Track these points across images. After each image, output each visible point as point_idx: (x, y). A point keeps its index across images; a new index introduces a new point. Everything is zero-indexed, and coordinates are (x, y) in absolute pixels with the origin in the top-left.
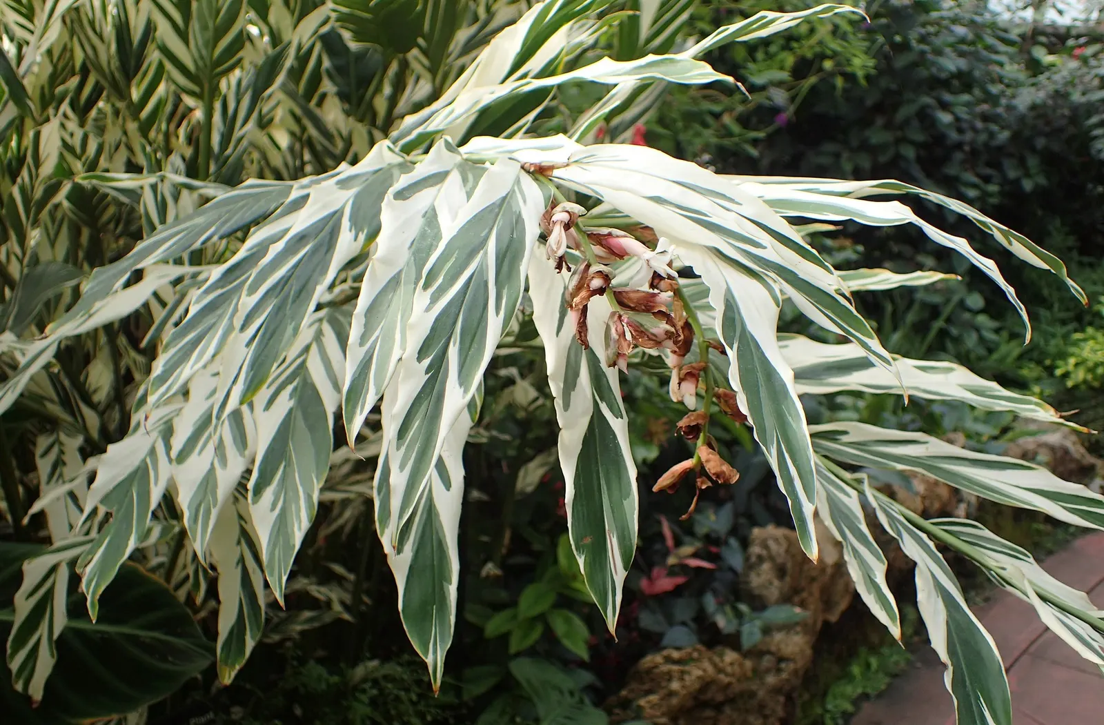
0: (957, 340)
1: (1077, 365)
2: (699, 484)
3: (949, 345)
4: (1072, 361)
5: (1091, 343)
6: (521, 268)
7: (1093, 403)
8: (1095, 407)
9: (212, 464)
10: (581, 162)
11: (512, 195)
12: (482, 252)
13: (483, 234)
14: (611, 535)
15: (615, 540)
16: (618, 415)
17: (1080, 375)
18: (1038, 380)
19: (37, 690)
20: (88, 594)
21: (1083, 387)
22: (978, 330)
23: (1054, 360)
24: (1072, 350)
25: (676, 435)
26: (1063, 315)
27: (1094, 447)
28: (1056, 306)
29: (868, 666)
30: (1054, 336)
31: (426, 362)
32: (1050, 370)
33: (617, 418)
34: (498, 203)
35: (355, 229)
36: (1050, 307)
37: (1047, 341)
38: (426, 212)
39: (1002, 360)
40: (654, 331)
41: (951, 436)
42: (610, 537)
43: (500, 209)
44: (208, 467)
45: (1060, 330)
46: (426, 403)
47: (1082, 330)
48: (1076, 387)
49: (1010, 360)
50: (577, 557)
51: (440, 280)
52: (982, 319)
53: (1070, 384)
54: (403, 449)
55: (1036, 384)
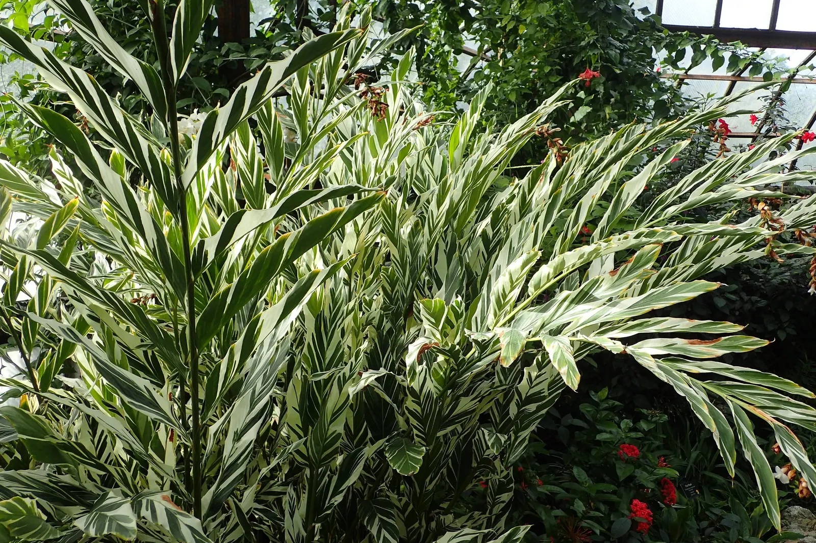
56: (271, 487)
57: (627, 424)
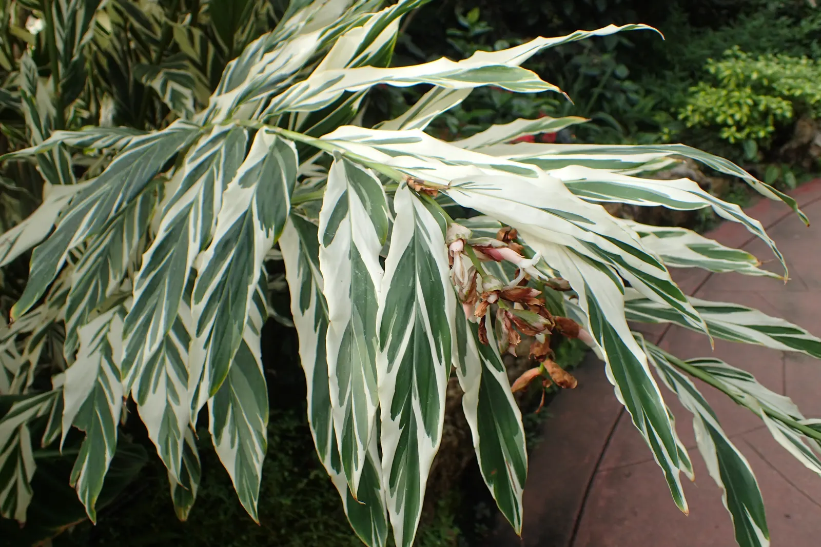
0: (610, 101)
1: (694, 111)
2: (544, 384)
3: (606, 105)
4: (690, 108)
5: (702, 94)
6: (445, 311)
7: (705, 137)
9: (167, 401)
10: (461, 188)
11: (418, 234)
12: (415, 303)
13: (410, 285)
14: (509, 465)
15: (512, 468)
16: (499, 369)
17: (697, 118)
18: (667, 123)
19: (21, 515)
20: (85, 503)
21: (698, 127)
22: (624, 91)
23: (677, 108)
24: (691, 100)
25: (529, 358)
26: (683, 74)
28: (677, 67)
29: (570, 346)
30: (676, 90)
31: (398, 418)
32: (675, 115)
33: (500, 371)
34: (411, 246)
35: (266, 227)
36: (672, 68)
37: (671, 94)
38: (350, 252)
39: (641, 110)
40: (535, 325)
42: (508, 466)
43: (414, 252)
44: (164, 405)
45: (681, 86)
46: (405, 453)
47: (695, 84)
48: (693, 127)
49: (647, 110)
50: (489, 487)
51: (390, 338)
52: (628, 84)
53: (689, 125)
54: (395, 494)
55: (666, 127)
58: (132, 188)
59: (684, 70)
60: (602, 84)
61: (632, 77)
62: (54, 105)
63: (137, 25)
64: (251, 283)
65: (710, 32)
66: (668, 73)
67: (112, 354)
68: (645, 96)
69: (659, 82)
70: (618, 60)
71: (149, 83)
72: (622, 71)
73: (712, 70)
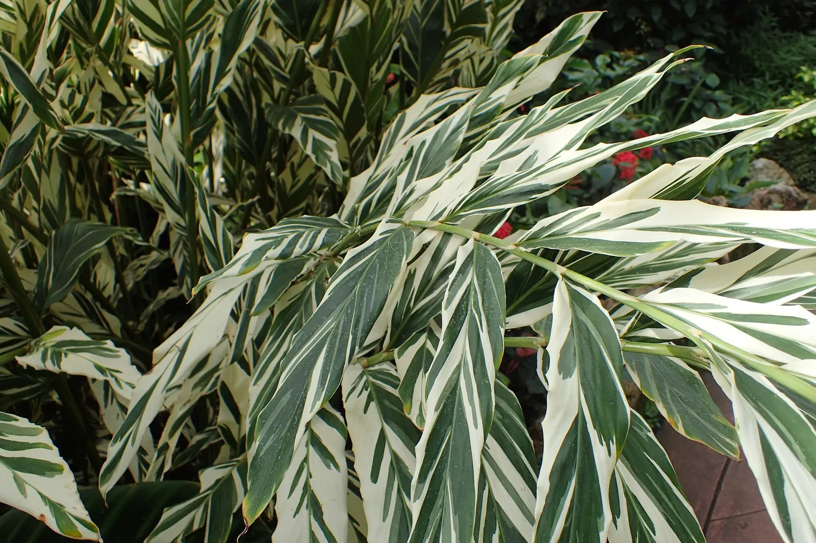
0: (699, 111)
3: (695, 115)
8: (800, 153)
21: (791, 138)
22: (715, 102)
26: (773, 82)
27: (803, 185)
28: (767, 75)
30: (765, 99)
36: (762, 75)
37: (760, 103)
41: (716, 198)
45: (771, 94)
47: (788, 93)
48: (785, 138)
52: (719, 94)
56: (129, 117)
57: (604, 60)
58: (361, 325)
59: (773, 77)
60: (693, 93)
61: (722, 86)
62: (182, 152)
63: (267, 62)
64: (603, 529)
65: (802, 37)
66: (758, 81)
67: (322, 514)
68: (733, 105)
69: (747, 89)
70: (707, 68)
71: (287, 131)
72: (713, 80)
73: (806, 78)
